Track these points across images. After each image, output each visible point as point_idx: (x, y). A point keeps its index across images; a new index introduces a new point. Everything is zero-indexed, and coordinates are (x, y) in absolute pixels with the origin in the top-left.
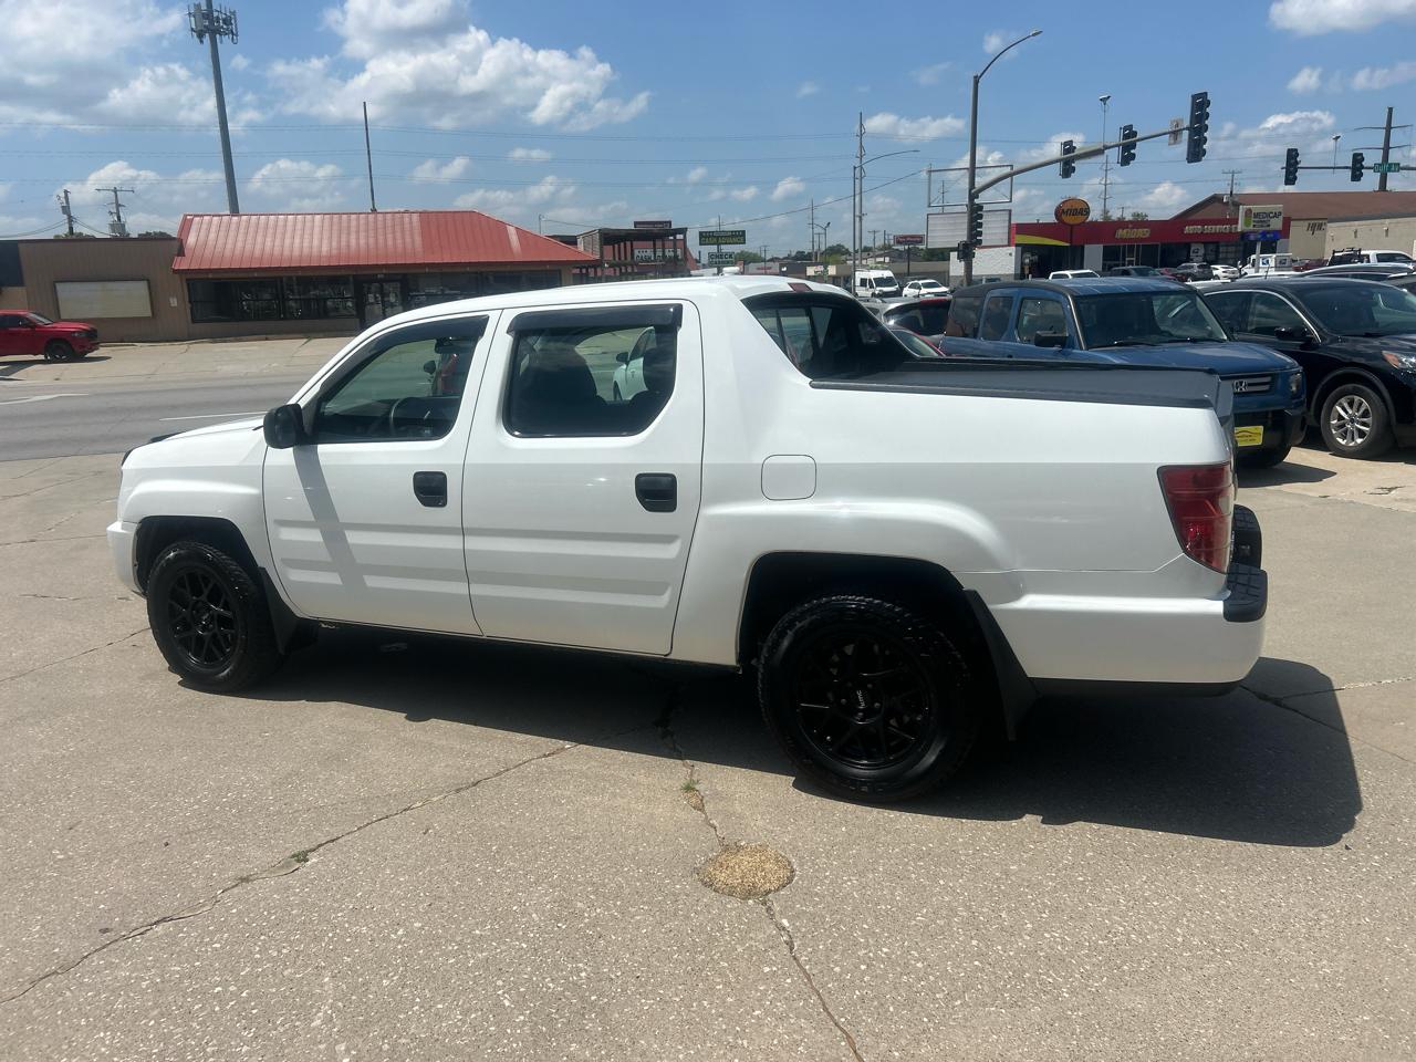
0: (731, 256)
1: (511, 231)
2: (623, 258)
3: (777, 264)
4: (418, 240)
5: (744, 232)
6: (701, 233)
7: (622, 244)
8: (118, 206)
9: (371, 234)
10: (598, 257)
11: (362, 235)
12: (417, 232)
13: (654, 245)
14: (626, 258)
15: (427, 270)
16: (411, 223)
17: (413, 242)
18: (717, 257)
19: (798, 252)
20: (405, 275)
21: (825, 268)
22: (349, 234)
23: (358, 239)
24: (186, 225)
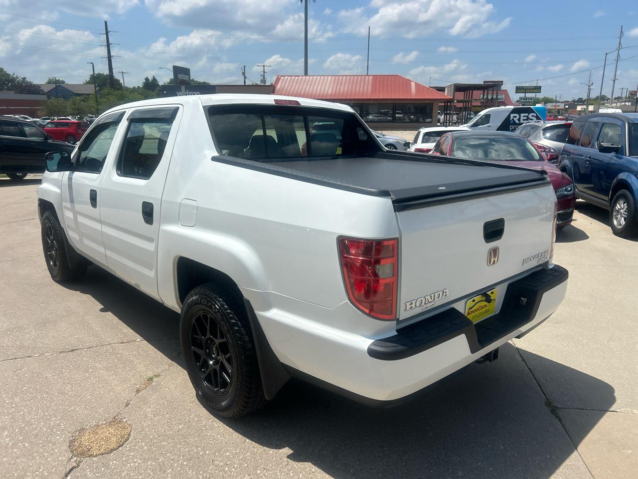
0: (531, 99)
1: (413, 84)
2: (470, 98)
3: (563, 104)
4: (370, 88)
5: (540, 87)
6: (517, 87)
7: (471, 92)
8: (264, 72)
9: (350, 85)
10: (452, 97)
11: (346, 86)
12: (370, 84)
13: (484, 92)
14: (469, 98)
15: (372, 102)
16: (368, 80)
17: (368, 89)
18: (524, 99)
19: (579, 99)
20: (362, 104)
21: (587, 107)
22: (341, 85)
23: (344, 87)
24: (278, 80)
